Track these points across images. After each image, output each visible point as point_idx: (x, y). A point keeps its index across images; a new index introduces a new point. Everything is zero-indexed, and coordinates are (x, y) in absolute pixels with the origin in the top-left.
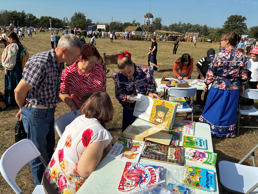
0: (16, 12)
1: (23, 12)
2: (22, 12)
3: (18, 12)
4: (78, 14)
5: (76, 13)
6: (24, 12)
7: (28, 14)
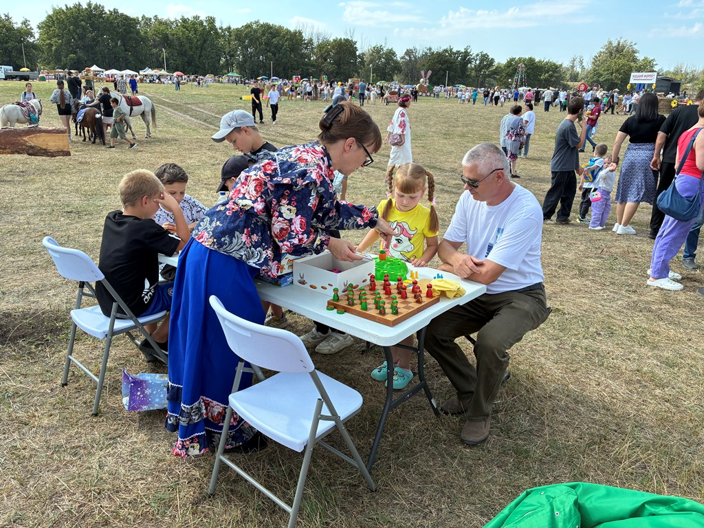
0: (451, 50)
1: (466, 49)
2: (463, 51)
3: (454, 50)
4: (615, 44)
5: (610, 43)
6: (469, 51)
7: (477, 55)
